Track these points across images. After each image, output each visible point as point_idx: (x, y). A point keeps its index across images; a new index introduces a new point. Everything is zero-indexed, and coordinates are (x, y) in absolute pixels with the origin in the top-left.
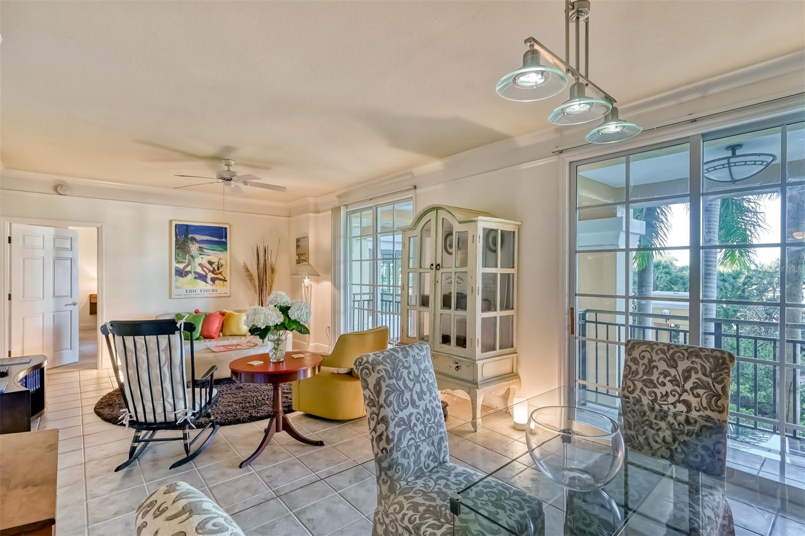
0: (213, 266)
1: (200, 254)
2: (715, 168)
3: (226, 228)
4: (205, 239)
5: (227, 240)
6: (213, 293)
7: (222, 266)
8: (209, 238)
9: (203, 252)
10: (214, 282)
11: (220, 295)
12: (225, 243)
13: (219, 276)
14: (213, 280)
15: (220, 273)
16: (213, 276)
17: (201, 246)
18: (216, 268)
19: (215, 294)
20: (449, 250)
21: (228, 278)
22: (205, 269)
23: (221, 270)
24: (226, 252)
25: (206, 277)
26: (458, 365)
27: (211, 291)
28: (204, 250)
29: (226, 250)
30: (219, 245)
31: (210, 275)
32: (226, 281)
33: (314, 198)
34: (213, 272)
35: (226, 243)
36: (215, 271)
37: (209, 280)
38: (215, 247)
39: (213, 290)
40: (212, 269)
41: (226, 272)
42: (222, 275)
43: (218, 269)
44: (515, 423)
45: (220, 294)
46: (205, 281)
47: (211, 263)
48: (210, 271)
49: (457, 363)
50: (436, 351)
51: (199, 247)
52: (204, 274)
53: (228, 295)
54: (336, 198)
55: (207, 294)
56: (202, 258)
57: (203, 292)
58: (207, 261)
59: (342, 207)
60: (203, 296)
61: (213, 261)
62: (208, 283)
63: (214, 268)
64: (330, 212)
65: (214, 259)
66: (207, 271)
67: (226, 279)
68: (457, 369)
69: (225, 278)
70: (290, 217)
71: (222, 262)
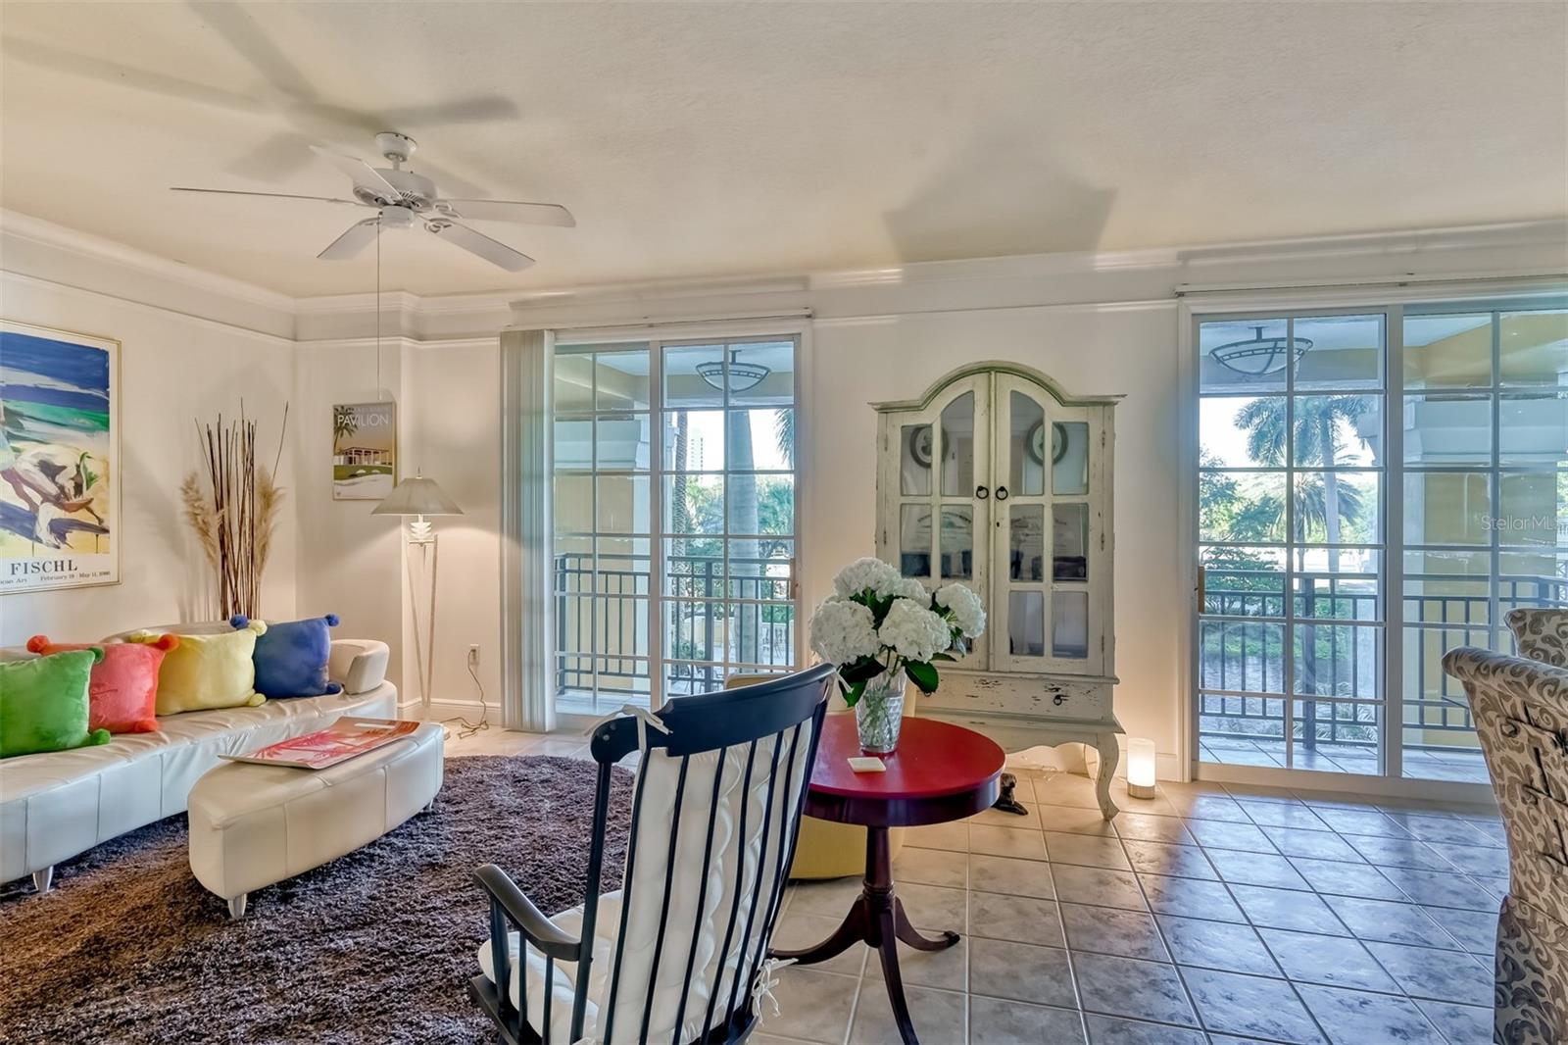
0: (57, 478)
1: (10, 437)
2: (1241, 354)
3: (105, 354)
4: (30, 384)
5: (107, 394)
6: (59, 573)
7: (91, 479)
8: (45, 382)
9: (21, 427)
10: (62, 537)
11: (84, 581)
12: (104, 405)
13: (82, 516)
14: (59, 530)
15: (86, 505)
16: (59, 514)
17: (12, 405)
18: (70, 486)
19: (65, 579)
20: (925, 459)
21: (111, 522)
22: (27, 490)
23: (87, 494)
24: (105, 434)
25: (32, 517)
26: (1060, 693)
27: (50, 567)
28: (27, 424)
29: (106, 425)
30: (81, 408)
31: (48, 513)
32: (106, 531)
33: (417, 298)
34: (59, 500)
35: (107, 402)
36: (67, 497)
37: (42, 528)
38: (63, 413)
39: (58, 566)
40: (53, 490)
41: (107, 502)
42: (91, 512)
43: (78, 489)
44: (1129, 784)
45: (82, 575)
46: (30, 534)
47: (50, 470)
48: (46, 498)
49: (1057, 690)
50: (998, 672)
51: (5, 409)
52: (26, 506)
53: (113, 578)
54: (507, 307)
55: (33, 580)
56: (15, 450)
57: (20, 572)
58: (36, 461)
59: (545, 332)
60: (23, 586)
61: (58, 462)
62: (41, 541)
63: (62, 488)
64: (495, 342)
65: (62, 454)
66: (37, 498)
67: (105, 525)
68: (1058, 701)
69: (100, 521)
70: (295, 340)
71: (93, 467)
